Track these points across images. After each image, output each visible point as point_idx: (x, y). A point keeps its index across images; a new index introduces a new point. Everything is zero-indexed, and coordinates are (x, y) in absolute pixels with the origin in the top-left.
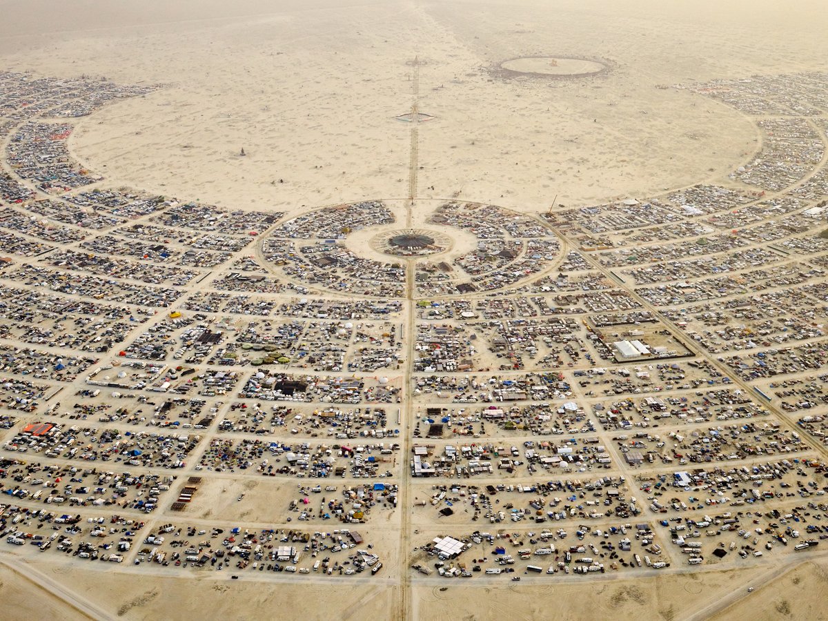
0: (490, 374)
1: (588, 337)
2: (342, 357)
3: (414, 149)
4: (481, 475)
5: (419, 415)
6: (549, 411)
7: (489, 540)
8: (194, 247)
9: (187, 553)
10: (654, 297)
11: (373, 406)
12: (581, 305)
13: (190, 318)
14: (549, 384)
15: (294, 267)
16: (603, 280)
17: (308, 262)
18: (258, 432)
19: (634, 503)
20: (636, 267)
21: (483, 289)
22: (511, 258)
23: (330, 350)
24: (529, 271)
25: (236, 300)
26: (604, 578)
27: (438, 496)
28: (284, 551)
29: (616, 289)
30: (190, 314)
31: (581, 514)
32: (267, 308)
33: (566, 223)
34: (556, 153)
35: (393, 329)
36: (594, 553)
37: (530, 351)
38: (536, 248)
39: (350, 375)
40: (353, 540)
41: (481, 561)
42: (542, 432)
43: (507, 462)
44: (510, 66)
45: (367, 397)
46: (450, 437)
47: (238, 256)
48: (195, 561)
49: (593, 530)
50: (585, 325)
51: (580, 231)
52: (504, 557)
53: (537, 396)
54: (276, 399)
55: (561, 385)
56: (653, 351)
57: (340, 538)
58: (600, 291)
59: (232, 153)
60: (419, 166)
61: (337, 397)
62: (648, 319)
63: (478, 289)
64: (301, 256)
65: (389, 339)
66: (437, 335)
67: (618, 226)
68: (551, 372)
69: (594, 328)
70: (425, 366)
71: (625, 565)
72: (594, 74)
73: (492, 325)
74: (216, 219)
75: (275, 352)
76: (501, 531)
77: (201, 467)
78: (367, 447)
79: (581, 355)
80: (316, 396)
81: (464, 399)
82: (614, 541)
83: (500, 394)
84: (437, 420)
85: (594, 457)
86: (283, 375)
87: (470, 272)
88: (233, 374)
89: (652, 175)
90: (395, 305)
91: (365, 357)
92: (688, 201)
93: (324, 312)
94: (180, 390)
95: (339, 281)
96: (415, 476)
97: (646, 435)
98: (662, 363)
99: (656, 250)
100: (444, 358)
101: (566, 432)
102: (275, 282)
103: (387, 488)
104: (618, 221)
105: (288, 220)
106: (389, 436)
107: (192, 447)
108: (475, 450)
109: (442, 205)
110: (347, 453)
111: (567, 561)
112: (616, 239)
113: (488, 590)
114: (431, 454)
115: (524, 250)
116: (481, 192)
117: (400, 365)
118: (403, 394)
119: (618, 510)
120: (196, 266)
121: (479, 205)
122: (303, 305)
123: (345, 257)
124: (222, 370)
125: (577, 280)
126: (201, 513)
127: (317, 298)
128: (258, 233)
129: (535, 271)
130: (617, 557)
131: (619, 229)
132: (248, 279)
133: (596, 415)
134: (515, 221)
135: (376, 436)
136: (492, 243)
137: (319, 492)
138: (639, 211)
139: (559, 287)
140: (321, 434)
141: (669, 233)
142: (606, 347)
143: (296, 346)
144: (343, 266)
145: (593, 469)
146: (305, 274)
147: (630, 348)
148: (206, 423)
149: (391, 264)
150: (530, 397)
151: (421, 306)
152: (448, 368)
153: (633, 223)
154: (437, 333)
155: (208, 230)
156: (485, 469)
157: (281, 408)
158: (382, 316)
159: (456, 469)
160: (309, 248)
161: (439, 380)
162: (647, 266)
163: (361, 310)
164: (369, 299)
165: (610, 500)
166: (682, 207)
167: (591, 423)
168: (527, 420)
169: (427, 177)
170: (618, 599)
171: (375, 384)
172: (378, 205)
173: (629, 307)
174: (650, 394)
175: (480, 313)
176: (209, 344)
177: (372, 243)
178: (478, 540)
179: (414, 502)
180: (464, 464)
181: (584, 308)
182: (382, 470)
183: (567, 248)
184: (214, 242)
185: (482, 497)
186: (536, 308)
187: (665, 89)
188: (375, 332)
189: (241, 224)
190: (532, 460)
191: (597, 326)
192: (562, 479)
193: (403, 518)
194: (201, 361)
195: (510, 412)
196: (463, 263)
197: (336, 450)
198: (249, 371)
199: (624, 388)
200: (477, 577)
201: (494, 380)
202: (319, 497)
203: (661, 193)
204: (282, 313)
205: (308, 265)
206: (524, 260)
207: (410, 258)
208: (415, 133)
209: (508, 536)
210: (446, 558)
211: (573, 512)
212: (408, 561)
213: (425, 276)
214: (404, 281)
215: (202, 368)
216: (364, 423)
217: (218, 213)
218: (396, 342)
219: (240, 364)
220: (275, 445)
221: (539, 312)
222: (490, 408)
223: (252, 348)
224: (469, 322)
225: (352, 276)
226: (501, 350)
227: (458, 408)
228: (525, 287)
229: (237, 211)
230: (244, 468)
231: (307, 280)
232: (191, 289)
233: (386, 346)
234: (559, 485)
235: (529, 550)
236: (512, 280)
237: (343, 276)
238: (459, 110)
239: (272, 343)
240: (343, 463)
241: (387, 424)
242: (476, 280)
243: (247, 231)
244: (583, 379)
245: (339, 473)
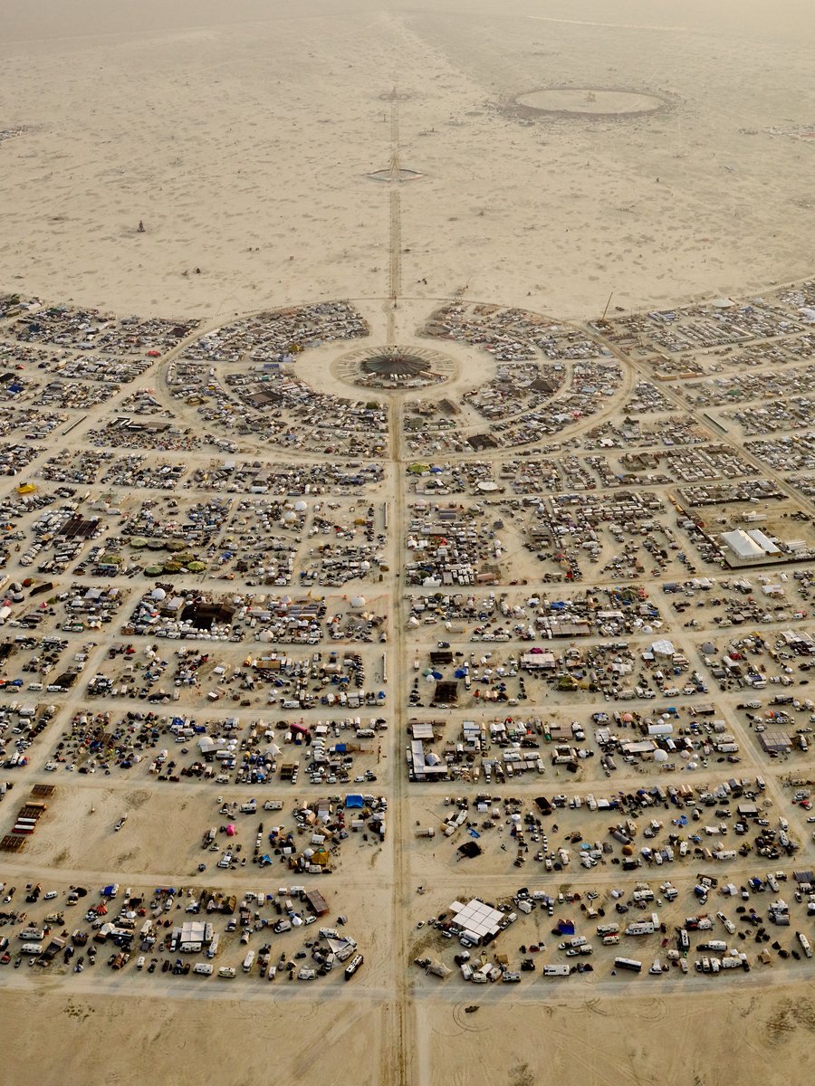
0: (528, 591)
1: (680, 524)
2: (291, 561)
3: (396, 223)
4: (525, 777)
5: (417, 664)
6: (629, 656)
7: (543, 905)
8: (61, 375)
9: (22, 939)
10: (776, 456)
11: (341, 648)
12: (662, 470)
13: (50, 493)
14: (624, 608)
15: (215, 409)
16: (693, 428)
17: (237, 400)
18: (152, 698)
19: (785, 829)
20: (743, 407)
21: (509, 443)
22: (549, 392)
23: (270, 549)
24: (578, 413)
25: (123, 463)
26: (750, 984)
27: (454, 819)
28: (191, 932)
29: (716, 444)
30: (50, 488)
31: (698, 851)
32: (171, 477)
33: (629, 336)
34: (604, 228)
35: (371, 513)
36: (728, 931)
37: (590, 549)
38: (587, 376)
39: (303, 593)
40: (311, 908)
41: (534, 949)
42: (621, 695)
43: (566, 752)
44: (531, 101)
45: (332, 633)
46: (469, 706)
47: (128, 390)
48: (36, 954)
49: (721, 884)
50: (673, 503)
51: (650, 348)
52: (574, 939)
53: (606, 629)
54: (183, 636)
55: (644, 609)
56: (784, 549)
57: (289, 903)
58: (691, 447)
59: (125, 228)
60: (404, 248)
61: (282, 631)
62: (769, 495)
63: (502, 444)
64: (226, 389)
65: (364, 529)
66: (439, 522)
67: (707, 341)
68: (627, 586)
69: (687, 508)
70: (423, 577)
71: (783, 955)
72: (650, 113)
73: (527, 503)
74: (97, 331)
75: (182, 553)
76: (565, 888)
77: (54, 764)
78: (333, 724)
79: (672, 555)
80: (249, 632)
81: (489, 634)
82: (758, 906)
83: (547, 626)
84: (447, 673)
85: (710, 741)
86: (195, 593)
87: (488, 415)
88: (114, 592)
89: (749, 261)
90: (373, 471)
91: (327, 561)
92: (807, 302)
93: (261, 483)
94: (26, 620)
95: (284, 431)
96: (414, 780)
97: (791, 700)
98: (801, 569)
99: (770, 378)
100: (453, 562)
101: (659, 696)
102: (186, 433)
103: (368, 802)
104: (706, 333)
105: (208, 332)
106: (369, 705)
107: (41, 727)
108: (513, 729)
109: (440, 307)
110: (300, 736)
111: (683, 949)
112: (707, 362)
113: (550, 1011)
114: (440, 738)
115: (568, 379)
116: (497, 287)
117: (384, 574)
118: (390, 626)
119: (759, 844)
120: (64, 406)
121: (495, 307)
122: (228, 471)
123: (295, 390)
124: (96, 585)
125: (655, 429)
126: (50, 855)
127: (251, 460)
128: (161, 352)
129: (588, 413)
130: (767, 938)
131: (710, 345)
132: (143, 428)
133: (705, 663)
134: (551, 334)
135: (348, 705)
136: (518, 367)
137: (253, 812)
138: (736, 317)
139: (626, 439)
140: (257, 700)
141: (785, 352)
142: (710, 542)
143: (217, 541)
144: (290, 407)
145: (710, 763)
146: (232, 420)
147: (750, 543)
148: (66, 681)
149: (366, 401)
150: (595, 630)
151: (414, 472)
152: (461, 579)
153: (730, 336)
154: (442, 518)
155: (84, 349)
156: (531, 765)
157: (190, 653)
158: (352, 489)
159: (482, 767)
160: (239, 377)
161: (447, 600)
162: (758, 406)
163: (321, 478)
164: (332, 460)
165: (743, 823)
166: (800, 310)
167: (700, 677)
168: (594, 672)
169: (416, 265)
170: (778, 1027)
171: (344, 609)
172: (344, 307)
173: (739, 473)
174: (787, 625)
175: (507, 485)
176: (78, 538)
177: (336, 368)
178: (526, 905)
179: (414, 831)
180: (495, 756)
181: (669, 475)
182: (358, 769)
183: (635, 377)
184: (93, 368)
185: (529, 820)
186: (594, 475)
187: (753, 134)
188: (343, 517)
189: (135, 339)
190: (609, 747)
191: (692, 505)
192: (663, 783)
193: (396, 862)
194: (63, 569)
195: (566, 658)
196: (476, 400)
197: (283, 732)
198: (142, 585)
199: (746, 614)
200: (528, 983)
201: (535, 601)
202: (252, 822)
203: (767, 289)
204: (194, 484)
205: (237, 404)
206: (569, 396)
207: (395, 393)
208: (395, 199)
209: (577, 897)
210: (473, 945)
211: (684, 848)
212: (407, 951)
213: (418, 420)
214: (386, 431)
215: (63, 582)
216: (327, 679)
217: (101, 321)
218: (376, 535)
219: (126, 574)
220: (181, 722)
221: (598, 482)
222: (533, 651)
223: (146, 546)
224: (491, 499)
225: (305, 422)
226: (544, 547)
227: (481, 653)
228: (573, 441)
229: (129, 318)
230: (126, 766)
231: (235, 430)
232: (53, 445)
233: (359, 542)
234: (656, 795)
235: (614, 925)
236: (553, 429)
237: (291, 423)
238: (459, 165)
239: (179, 537)
240: (293, 756)
241: (366, 682)
242: (498, 429)
243: (144, 350)
244: (678, 598)
245: (287, 774)
